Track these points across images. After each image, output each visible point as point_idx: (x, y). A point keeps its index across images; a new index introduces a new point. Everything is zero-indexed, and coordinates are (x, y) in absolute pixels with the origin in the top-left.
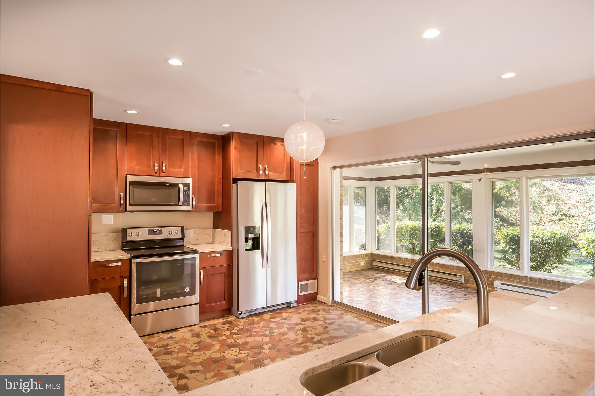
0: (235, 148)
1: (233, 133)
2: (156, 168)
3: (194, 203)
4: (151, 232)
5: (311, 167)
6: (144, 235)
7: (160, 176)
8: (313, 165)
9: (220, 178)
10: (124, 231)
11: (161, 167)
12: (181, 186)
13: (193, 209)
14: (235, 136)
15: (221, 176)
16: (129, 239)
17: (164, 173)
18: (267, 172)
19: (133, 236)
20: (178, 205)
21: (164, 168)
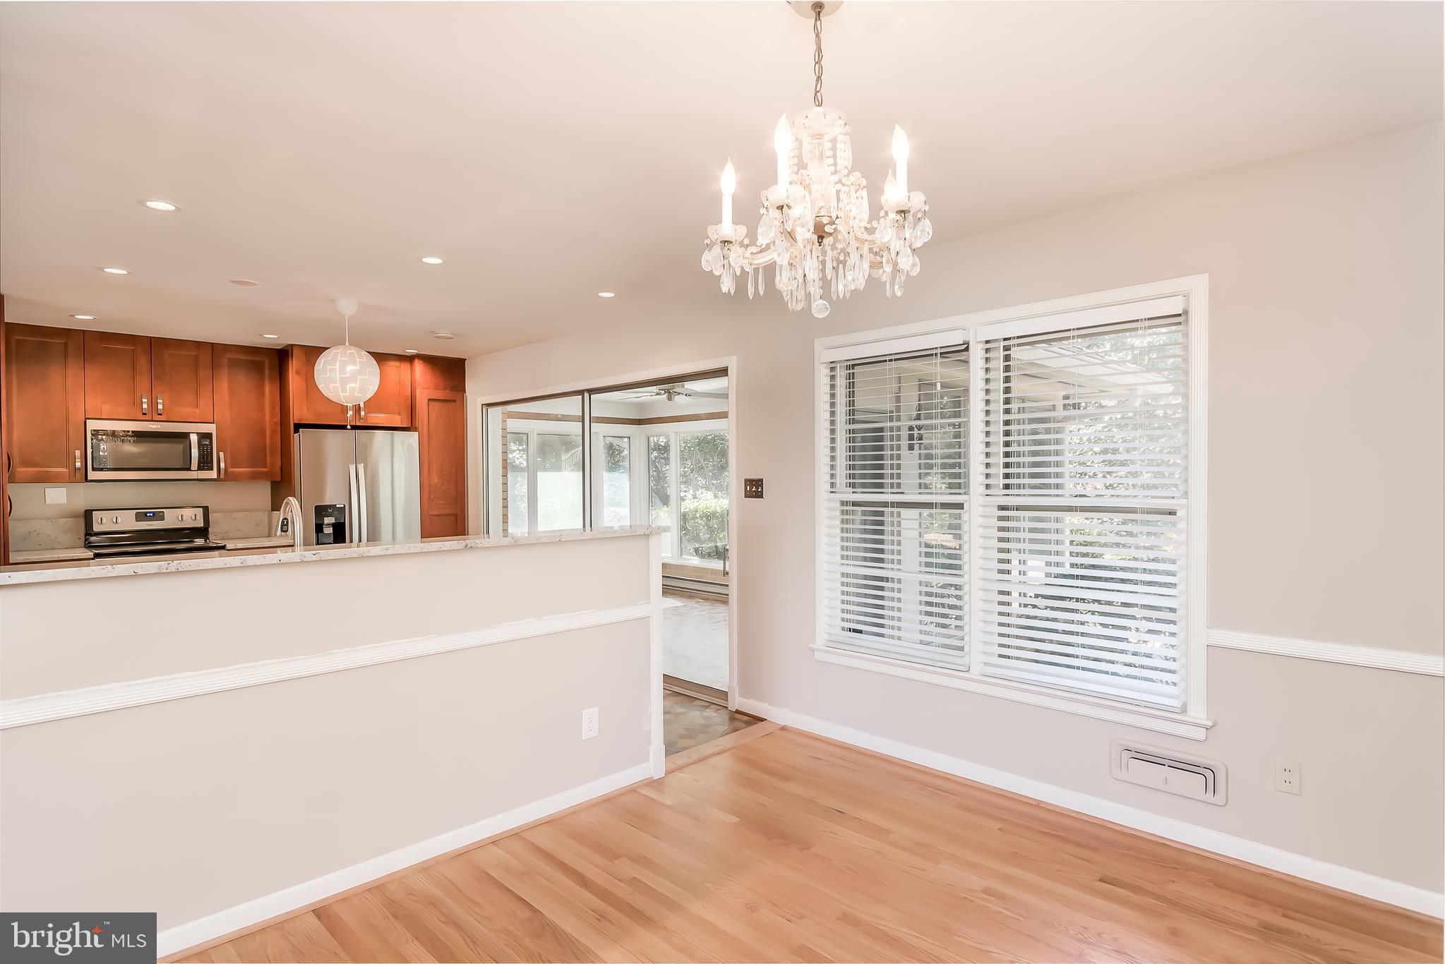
0: (298, 372)
1: (292, 346)
2: (145, 406)
3: (222, 465)
4: (141, 517)
5: (453, 404)
6: (127, 522)
7: (152, 421)
8: (455, 401)
9: (276, 423)
10: (88, 515)
11: (153, 404)
12: (194, 438)
13: (222, 476)
14: (296, 352)
15: (278, 419)
16: (97, 528)
17: (161, 414)
18: (363, 413)
19: (103, 522)
20: (189, 469)
21: (160, 407)
